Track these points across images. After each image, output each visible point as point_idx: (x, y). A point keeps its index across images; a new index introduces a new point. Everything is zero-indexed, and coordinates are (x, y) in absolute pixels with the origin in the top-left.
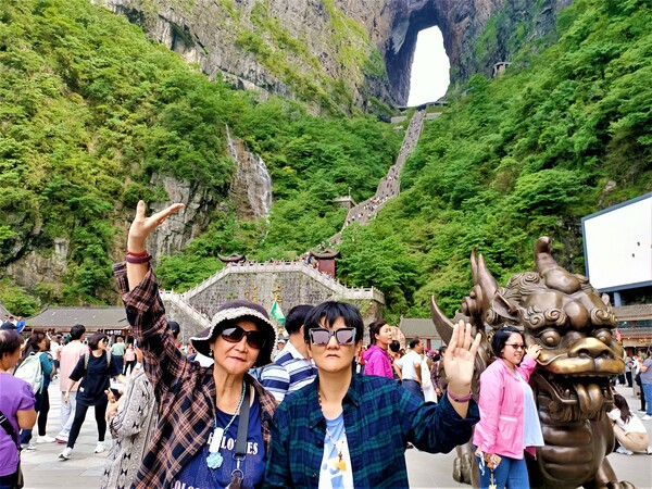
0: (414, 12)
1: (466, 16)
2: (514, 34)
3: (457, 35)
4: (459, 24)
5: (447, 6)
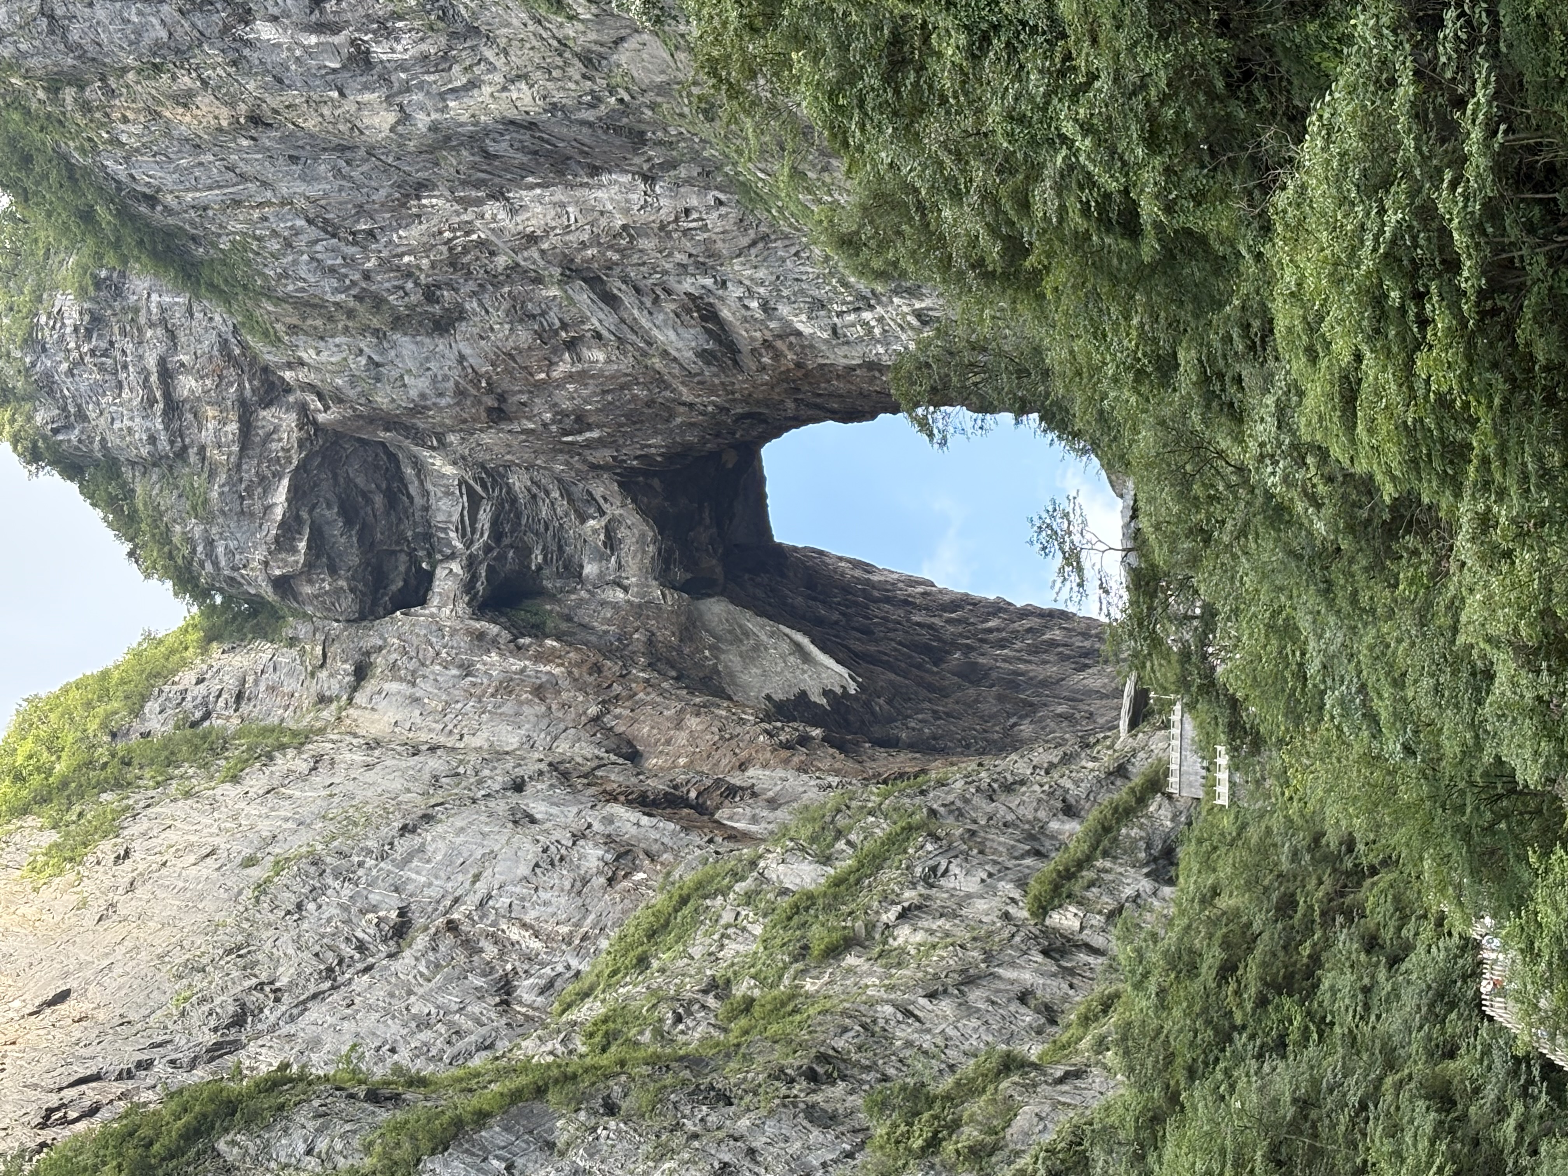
0: (663, 567)
1: (711, 319)
3: (799, 365)
4: (746, 349)
5: (650, 403)
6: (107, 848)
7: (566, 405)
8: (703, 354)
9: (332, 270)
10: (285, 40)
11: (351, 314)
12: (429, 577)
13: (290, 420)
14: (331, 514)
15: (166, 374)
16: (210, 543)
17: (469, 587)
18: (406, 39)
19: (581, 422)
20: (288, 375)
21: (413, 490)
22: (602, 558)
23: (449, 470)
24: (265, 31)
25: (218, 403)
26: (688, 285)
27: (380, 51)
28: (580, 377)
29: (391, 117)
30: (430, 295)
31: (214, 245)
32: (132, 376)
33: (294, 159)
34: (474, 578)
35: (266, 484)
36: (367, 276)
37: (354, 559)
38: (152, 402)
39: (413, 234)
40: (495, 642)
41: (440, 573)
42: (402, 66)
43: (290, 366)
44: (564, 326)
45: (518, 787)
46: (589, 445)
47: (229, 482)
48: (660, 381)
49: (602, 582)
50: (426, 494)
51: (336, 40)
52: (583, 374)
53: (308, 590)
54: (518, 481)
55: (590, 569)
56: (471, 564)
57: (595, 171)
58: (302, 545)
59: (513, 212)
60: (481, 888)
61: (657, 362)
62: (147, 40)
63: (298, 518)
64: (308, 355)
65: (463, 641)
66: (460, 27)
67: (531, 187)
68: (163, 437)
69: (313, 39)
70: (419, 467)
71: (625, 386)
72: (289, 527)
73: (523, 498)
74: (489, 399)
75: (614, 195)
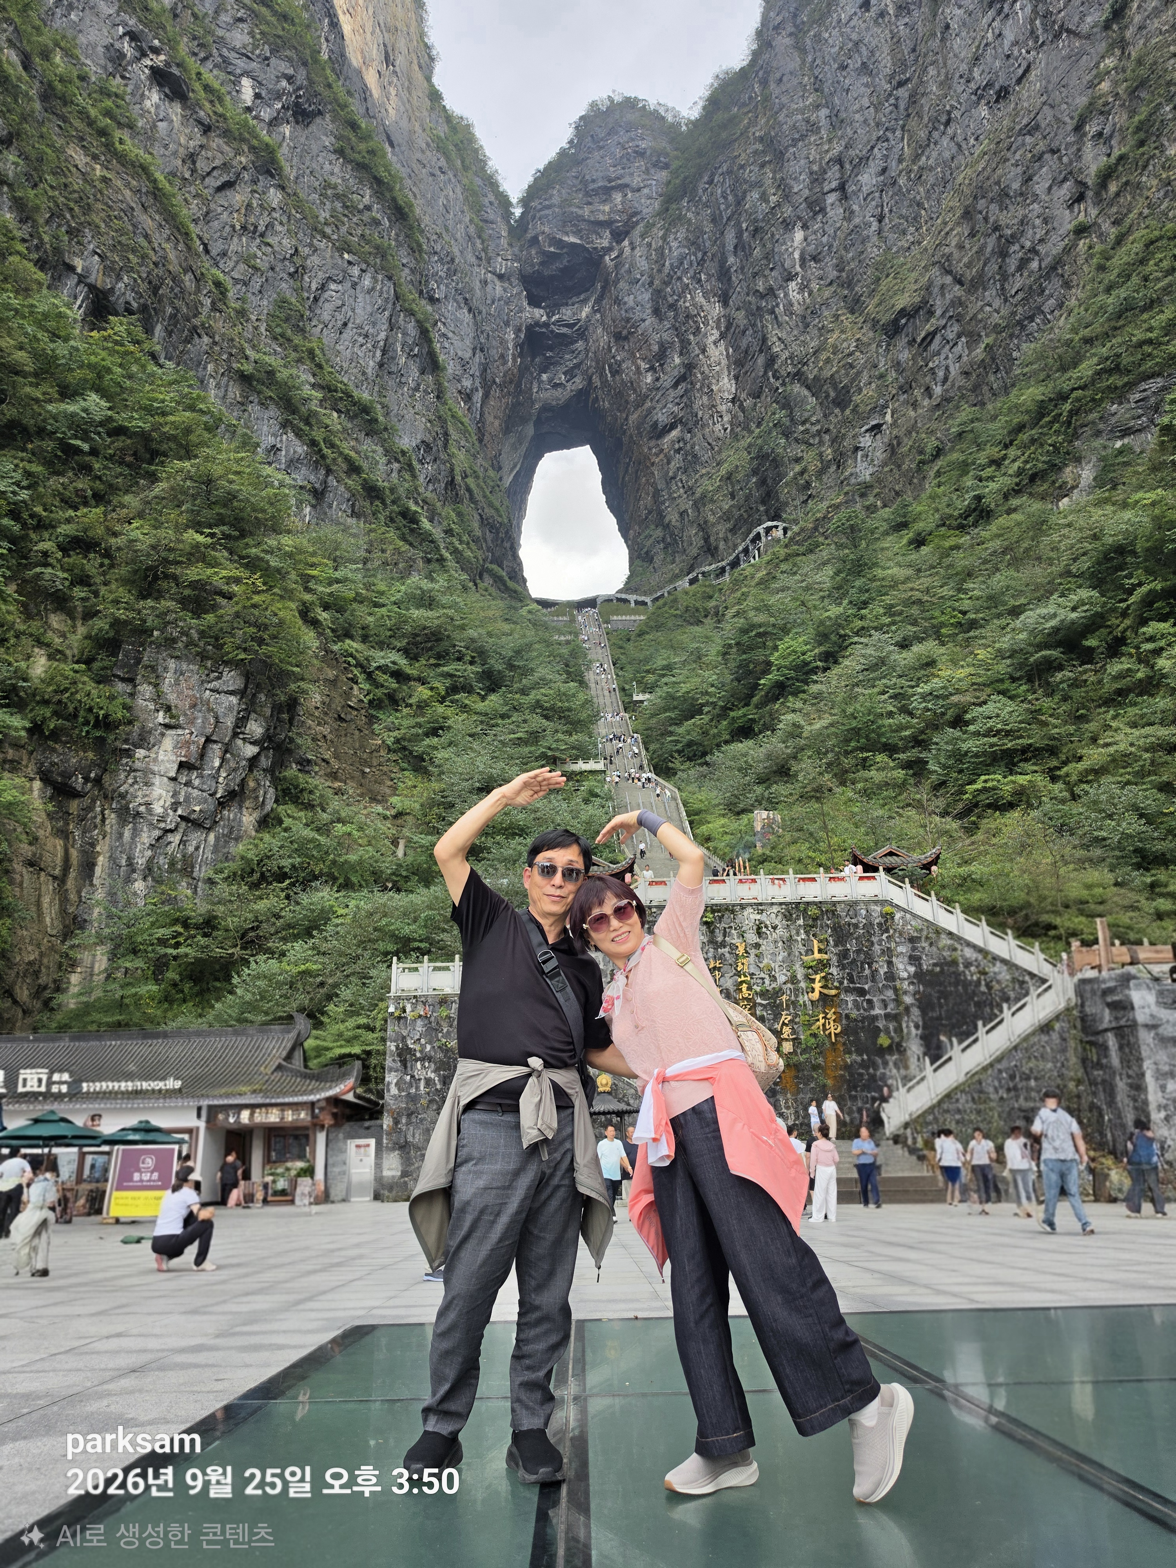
0: (546, 408)
1: (673, 427)
2: (798, 468)
3: (652, 463)
4: (659, 441)
5: (627, 402)
6: (443, 162)
7: (624, 366)
8: (656, 423)
9: (682, 263)
10: (796, 244)
11: (660, 271)
12: (539, 307)
13: (605, 243)
14: (565, 262)
15: (623, 187)
16: (550, 207)
17: (537, 324)
18: (799, 297)
19: (615, 372)
20: (626, 243)
21: (575, 299)
22: (550, 380)
23: (584, 315)
24: (799, 235)
25: (612, 211)
27: (793, 285)
28: (638, 372)
30: (672, 306)
31: (688, 209)
32: (620, 172)
34: (541, 326)
35: (577, 233)
36: (680, 278)
37: (546, 273)
39: (700, 299)
40: (518, 336)
41: (542, 311)
42: (786, 295)
43: (631, 243)
44: (661, 365)
45: (482, 350)
46: (602, 375)
47: (578, 216)
48: (639, 405)
49: (540, 382)
50: (573, 304)
51: (798, 266)
52: (640, 373)
53: (533, 252)
54: (580, 345)
55: (544, 377)
56: (546, 325)
57: (736, 378)
58: (552, 249)
59: (715, 343)
60: (450, 335)
61: (648, 404)
62: (792, 183)
63: (562, 248)
64: (638, 252)
65: (517, 322)
66: (809, 320)
67: (727, 350)
68: (595, 186)
69: (797, 255)
70: (585, 301)
71: (635, 390)
72: (559, 243)
73: (573, 347)
74: (625, 332)
75: (726, 386)
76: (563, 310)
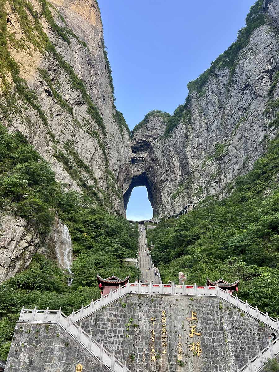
0: (134, 176)
1: (165, 181)
3: (160, 189)
4: (162, 184)
5: (155, 175)
6: (114, 120)
7: (154, 167)
8: (161, 180)
9: (169, 145)
10: (196, 141)
11: (164, 147)
12: (135, 153)
13: (151, 141)
14: (142, 144)
15: (156, 129)
16: (139, 132)
17: (134, 157)
18: (197, 152)
19: (152, 168)
20: (156, 140)
22: (136, 170)
23: (145, 156)
24: (197, 139)
25: (153, 134)
26: (169, 179)
27: (195, 150)
28: (158, 168)
29: (188, 151)
30: (166, 154)
31: (171, 134)
32: (155, 126)
33: (182, 142)
35: (145, 138)
36: (168, 148)
37: (137, 146)
38: (153, 128)
39: (173, 153)
40: (129, 159)
42: (194, 152)
44: (163, 167)
45: (120, 161)
46: (149, 169)
47: (145, 134)
48: (157, 176)
49: (134, 170)
50: (143, 153)
51: (196, 146)
52: (158, 169)
53: (134, 142)
54: (144, 162)
56: (136, 157)
57: (181, 170)
58: (139, 141)
59: (176, 162)
60: (112, 157)
61: (160, 176)
62: (195, 128)
64: (159, 142)
65: (129, 156)
66: (199, 157)
67: (179, 164)
68: (150, 128)
70: (146, 153)
71: (157, 173)
72: (141, 140)
73: (142, 163)
74: (155, 160)
75: (179, 172)
76: (141, 154)
